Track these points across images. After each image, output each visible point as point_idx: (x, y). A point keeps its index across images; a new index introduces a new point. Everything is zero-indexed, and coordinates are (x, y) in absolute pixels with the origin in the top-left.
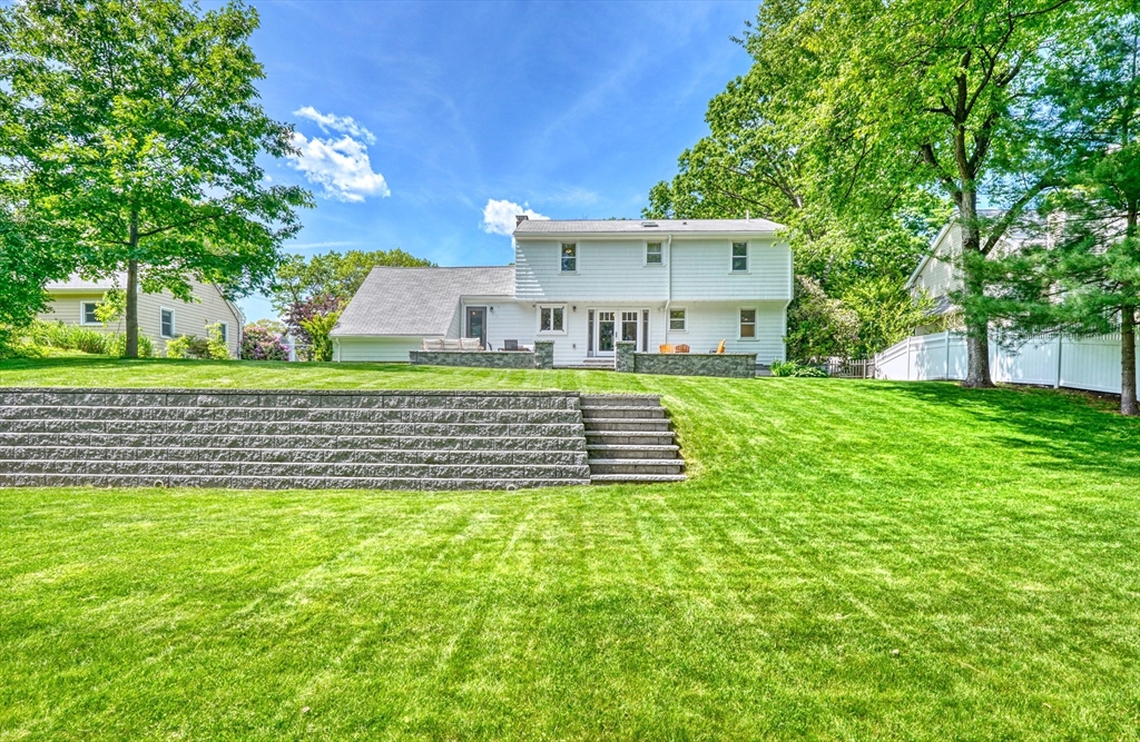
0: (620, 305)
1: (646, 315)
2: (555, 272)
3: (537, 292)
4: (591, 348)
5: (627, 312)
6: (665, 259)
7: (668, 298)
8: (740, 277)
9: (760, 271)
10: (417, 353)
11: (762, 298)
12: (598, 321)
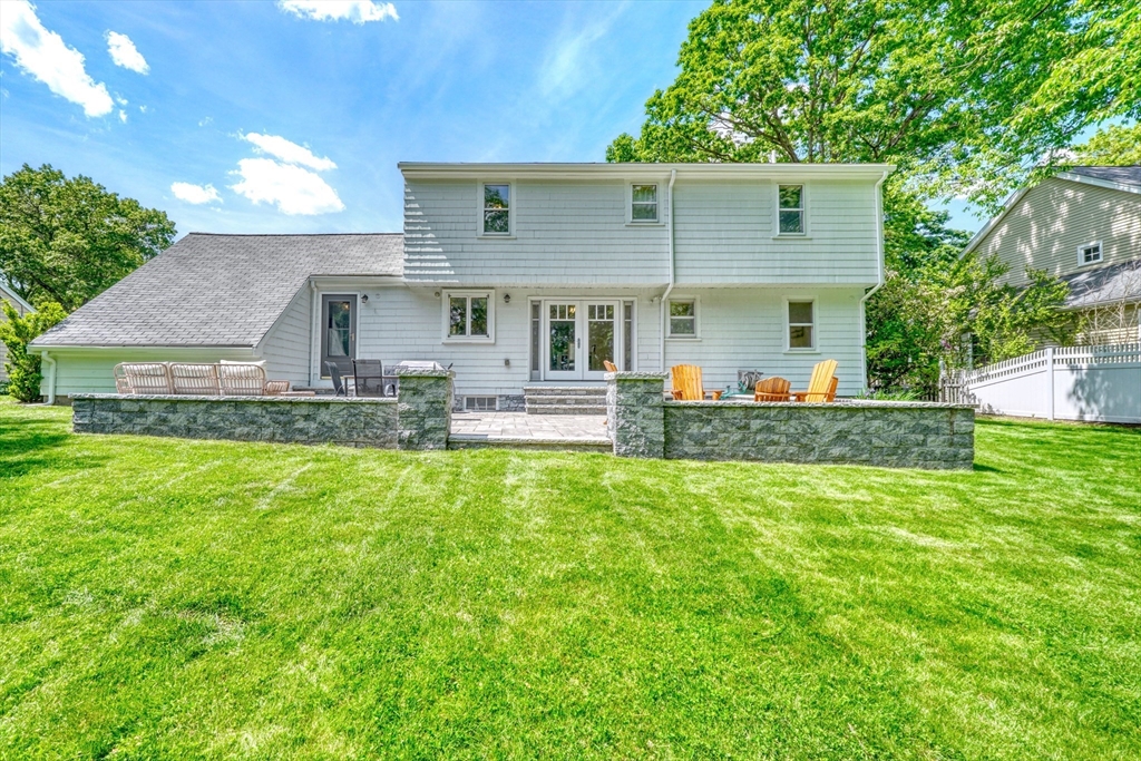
0: (586, 293)
1: (628, 310)
2: (472, 234)
3: (440, 269)
4: (535, 366)
5: (597, 304)
6: (665, 214)
7: (670, 280)
8: (793, 244)
9: (827, 235)
10: (92, 400)
11: (831, 280)
12: (548, 320)
